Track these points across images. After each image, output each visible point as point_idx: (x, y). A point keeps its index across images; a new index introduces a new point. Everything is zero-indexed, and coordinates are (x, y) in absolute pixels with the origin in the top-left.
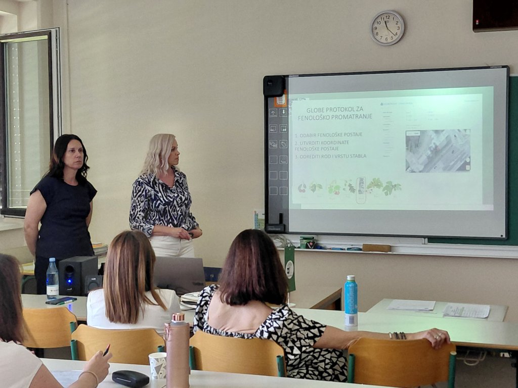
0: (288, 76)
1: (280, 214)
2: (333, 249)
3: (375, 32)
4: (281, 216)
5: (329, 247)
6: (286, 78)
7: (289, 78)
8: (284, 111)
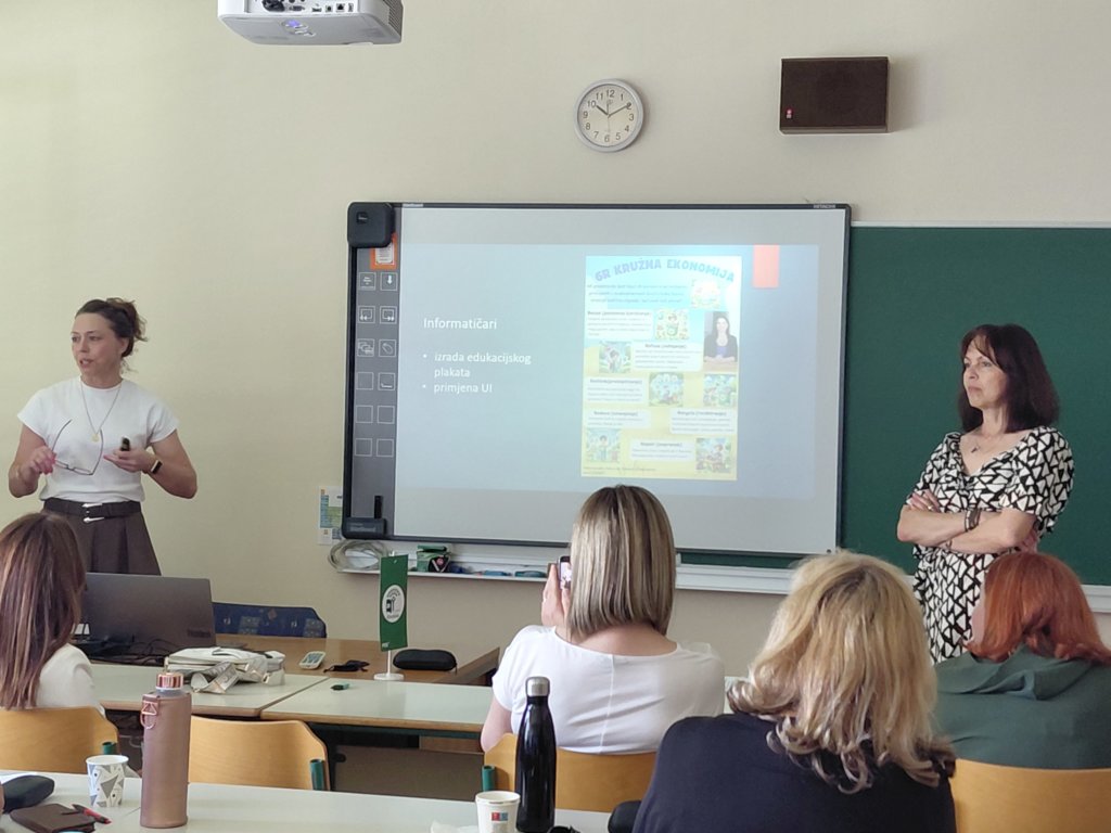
0: (400, 205)
1: (376, 497)
2: (487, 573)
3: (585, 122)
4: (378, 501)
5: (477, 568)
6: (397, 209)
7: (403, 209)
8: (390, 277)
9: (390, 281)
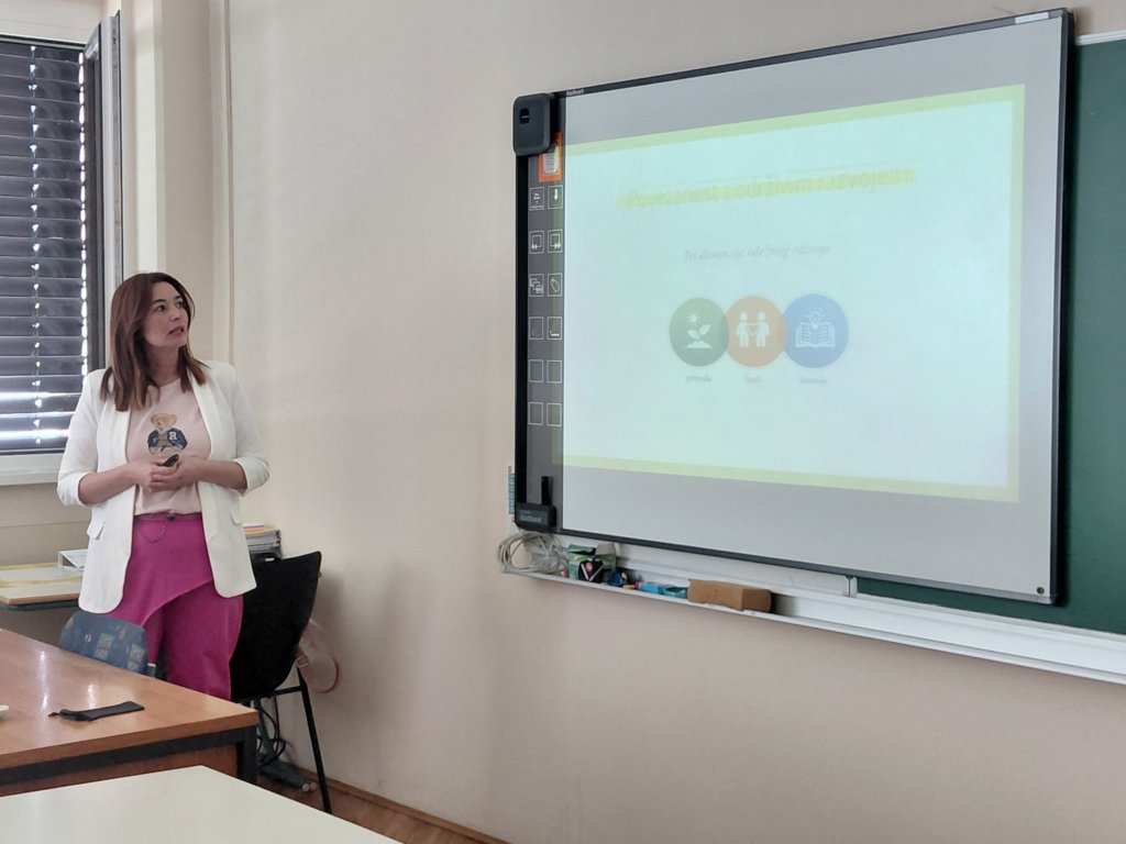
0: (565, 94)
1: (544, 478)
4: (547, 483)
6: (562, 100)
7: (567, 99)
8: (556, 191)
9: (556, 197)
